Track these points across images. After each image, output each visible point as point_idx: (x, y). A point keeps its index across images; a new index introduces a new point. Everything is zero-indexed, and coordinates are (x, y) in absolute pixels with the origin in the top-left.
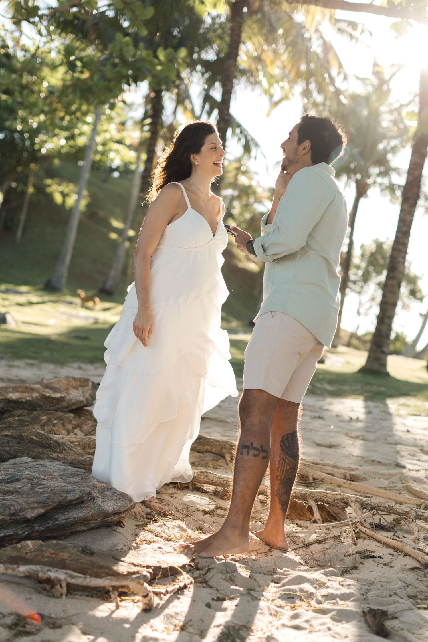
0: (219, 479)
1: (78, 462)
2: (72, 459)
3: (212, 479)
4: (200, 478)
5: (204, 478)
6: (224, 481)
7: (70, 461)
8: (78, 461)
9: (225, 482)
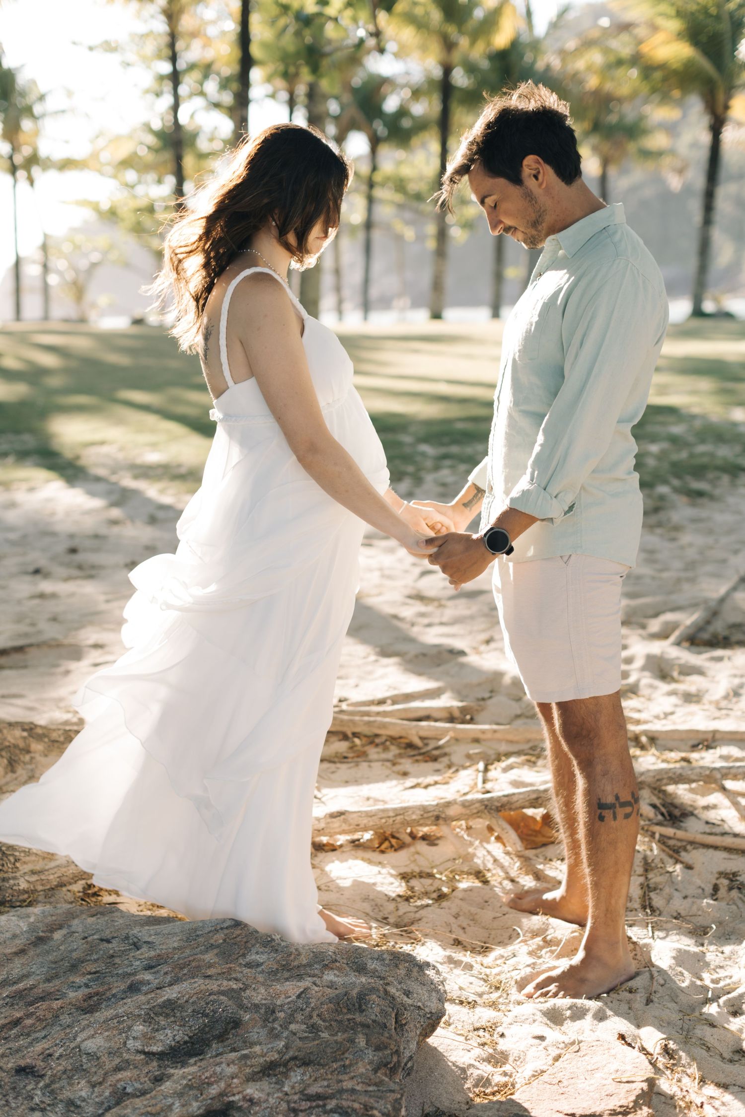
0: (369, 819)
1: (73, 879)
2: (59, 877)
3: (357, 823)
4: (333, 828)
5: (340, 826)
6: (381, 818)
7: (55, 883)
8: (71, 876)
9: (384, 821)
